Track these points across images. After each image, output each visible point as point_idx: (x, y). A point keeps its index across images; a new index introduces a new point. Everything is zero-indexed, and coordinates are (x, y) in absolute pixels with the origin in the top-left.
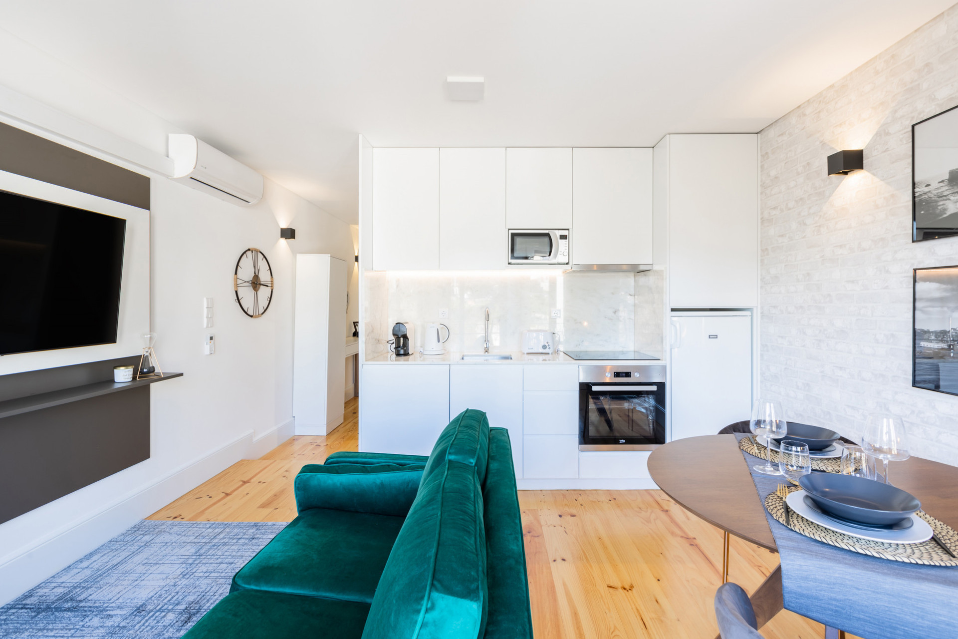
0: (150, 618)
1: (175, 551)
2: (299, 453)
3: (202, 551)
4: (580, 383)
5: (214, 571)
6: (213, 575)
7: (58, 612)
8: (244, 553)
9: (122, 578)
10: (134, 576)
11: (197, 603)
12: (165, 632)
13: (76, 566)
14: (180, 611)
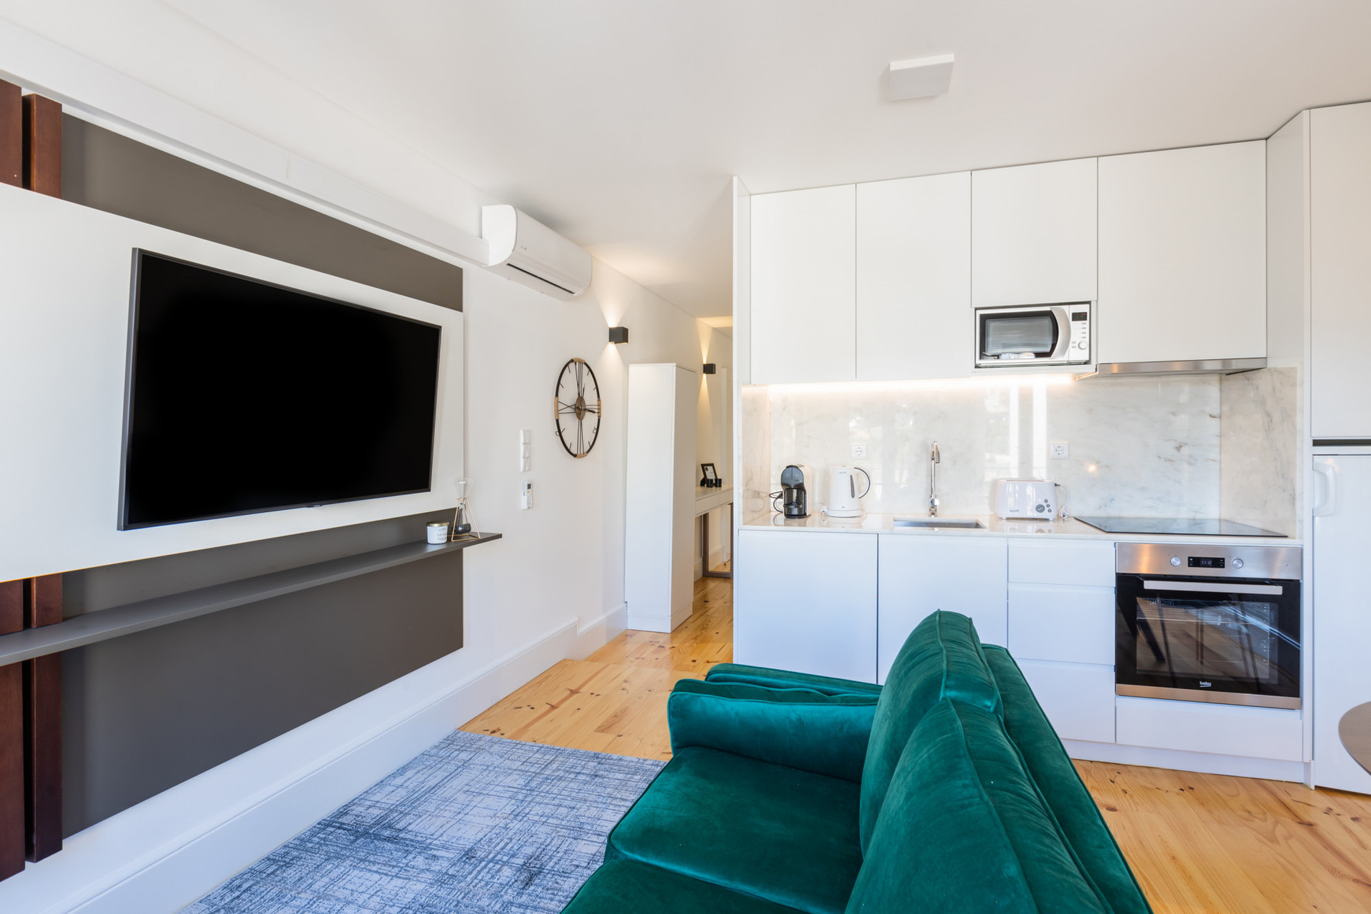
0: (482, 869)
1: (500, 779)
2: (637, 656)
3: (533, 784)
4: (1116, 573)
5: (552, 816)
6: (551, 821)
7: (378, 840)
8: (586, 795)
9: (442, 807)
10: (455, 807)
11: (537, 858)
12: (503, 893)
13: (389, 782)
14: (517, 866)
